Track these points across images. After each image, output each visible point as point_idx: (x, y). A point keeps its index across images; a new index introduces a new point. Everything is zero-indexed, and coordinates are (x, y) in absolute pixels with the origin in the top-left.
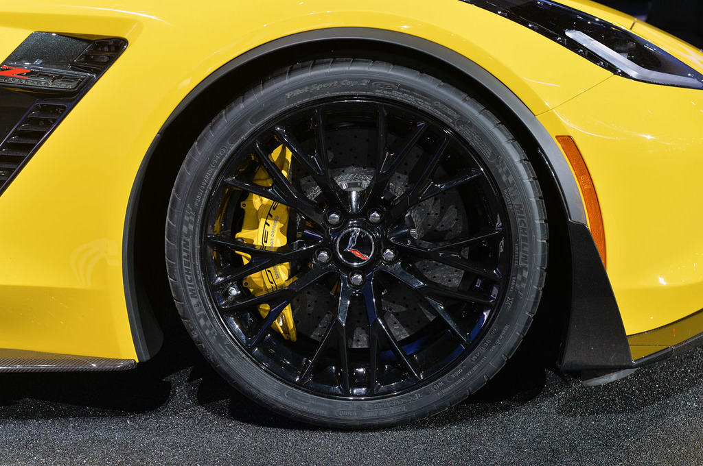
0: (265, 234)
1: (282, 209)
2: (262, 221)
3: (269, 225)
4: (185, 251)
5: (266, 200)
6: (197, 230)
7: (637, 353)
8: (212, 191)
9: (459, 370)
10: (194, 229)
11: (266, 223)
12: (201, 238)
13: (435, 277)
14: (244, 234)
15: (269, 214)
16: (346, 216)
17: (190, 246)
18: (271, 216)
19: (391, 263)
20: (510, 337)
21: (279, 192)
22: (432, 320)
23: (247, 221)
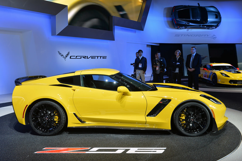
1: (185, 115)
3: (184, 117)
5: (184, 114)
7: (219, 130)
9: (202, 131)
14: (181, 118)
16: (191, 116)
19: (195, 121)
20: (207, 128)
21: (185, 114)
23: (181, 116)
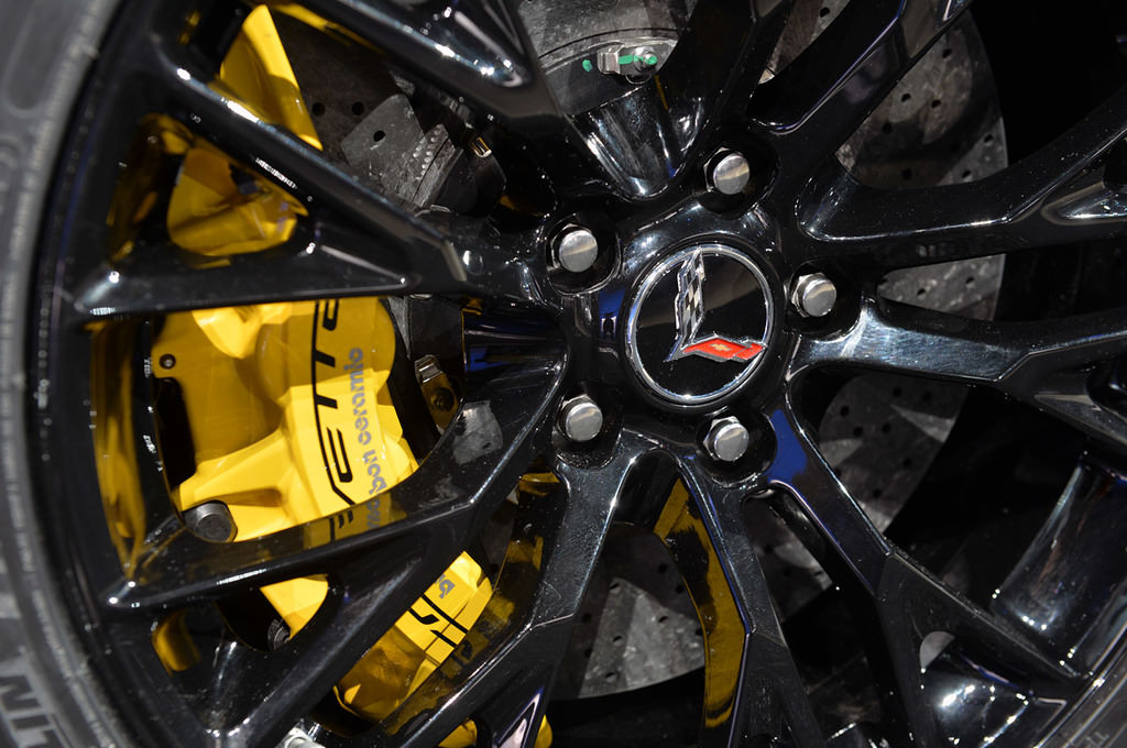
0: (332, 447)
2: (298, 401)
3: (332, 403)
4: (23, 724)
6: (40, 601)
8: (31, 386)
10: (25, 605)
11: (320, 400)
12: (75, 626)
13: (922, 291)
15: (318, 357)
17: (39, 690)
18: (330, 361)
22: (943, 437)
